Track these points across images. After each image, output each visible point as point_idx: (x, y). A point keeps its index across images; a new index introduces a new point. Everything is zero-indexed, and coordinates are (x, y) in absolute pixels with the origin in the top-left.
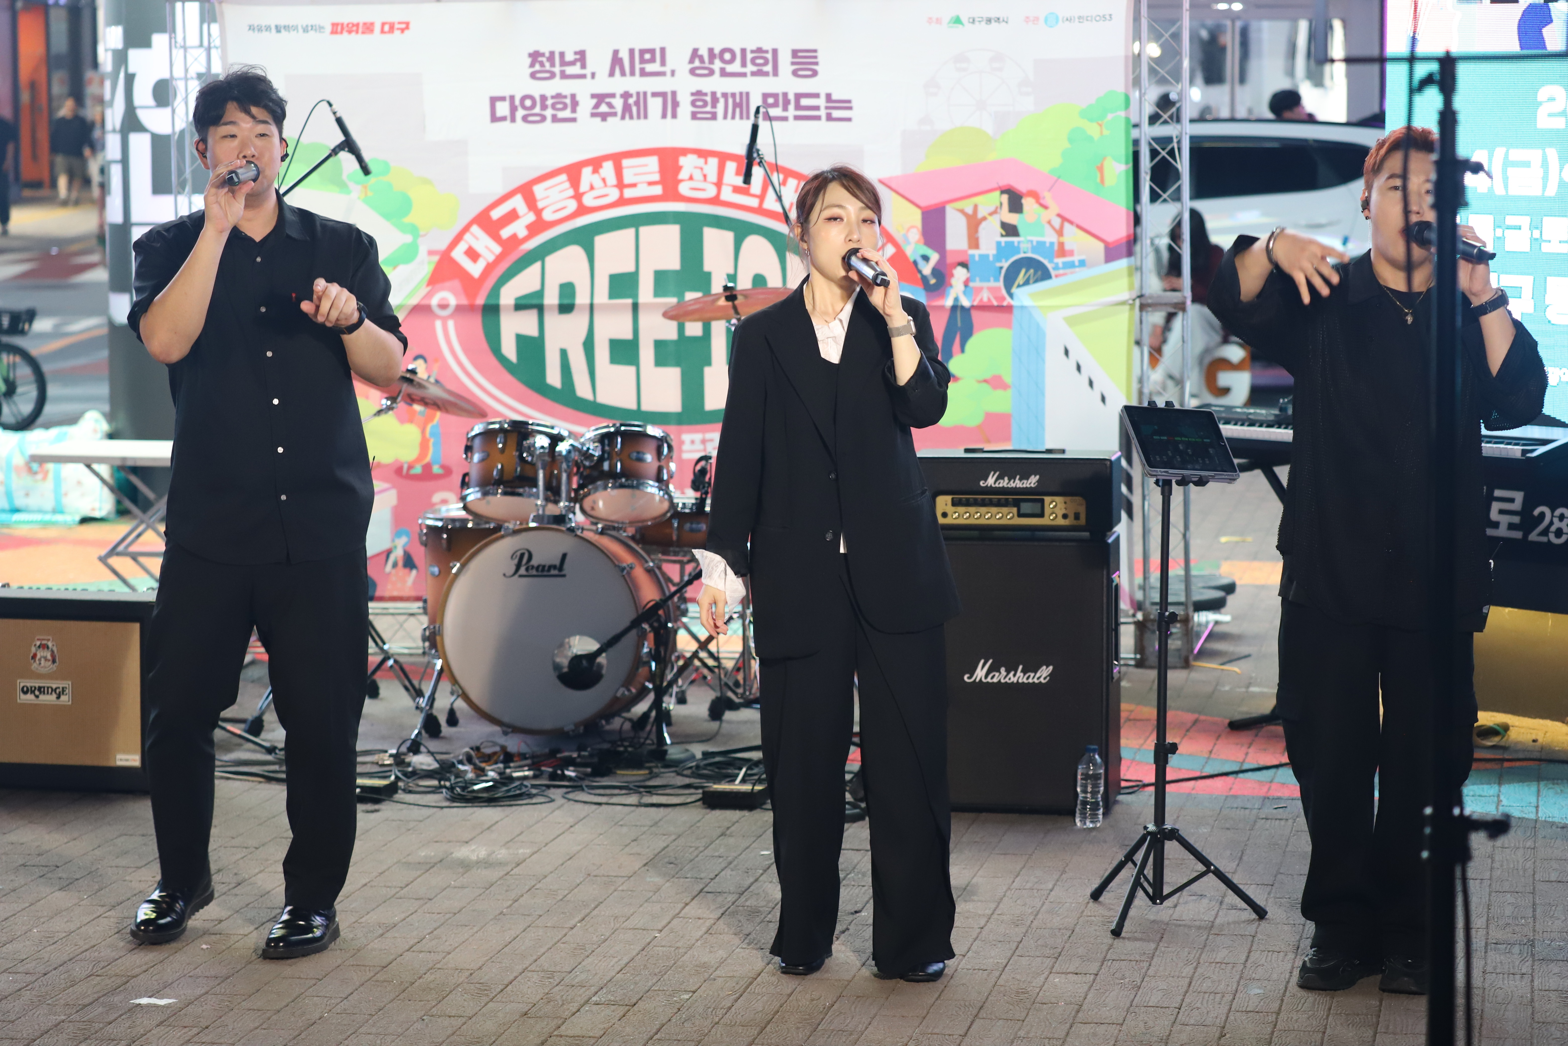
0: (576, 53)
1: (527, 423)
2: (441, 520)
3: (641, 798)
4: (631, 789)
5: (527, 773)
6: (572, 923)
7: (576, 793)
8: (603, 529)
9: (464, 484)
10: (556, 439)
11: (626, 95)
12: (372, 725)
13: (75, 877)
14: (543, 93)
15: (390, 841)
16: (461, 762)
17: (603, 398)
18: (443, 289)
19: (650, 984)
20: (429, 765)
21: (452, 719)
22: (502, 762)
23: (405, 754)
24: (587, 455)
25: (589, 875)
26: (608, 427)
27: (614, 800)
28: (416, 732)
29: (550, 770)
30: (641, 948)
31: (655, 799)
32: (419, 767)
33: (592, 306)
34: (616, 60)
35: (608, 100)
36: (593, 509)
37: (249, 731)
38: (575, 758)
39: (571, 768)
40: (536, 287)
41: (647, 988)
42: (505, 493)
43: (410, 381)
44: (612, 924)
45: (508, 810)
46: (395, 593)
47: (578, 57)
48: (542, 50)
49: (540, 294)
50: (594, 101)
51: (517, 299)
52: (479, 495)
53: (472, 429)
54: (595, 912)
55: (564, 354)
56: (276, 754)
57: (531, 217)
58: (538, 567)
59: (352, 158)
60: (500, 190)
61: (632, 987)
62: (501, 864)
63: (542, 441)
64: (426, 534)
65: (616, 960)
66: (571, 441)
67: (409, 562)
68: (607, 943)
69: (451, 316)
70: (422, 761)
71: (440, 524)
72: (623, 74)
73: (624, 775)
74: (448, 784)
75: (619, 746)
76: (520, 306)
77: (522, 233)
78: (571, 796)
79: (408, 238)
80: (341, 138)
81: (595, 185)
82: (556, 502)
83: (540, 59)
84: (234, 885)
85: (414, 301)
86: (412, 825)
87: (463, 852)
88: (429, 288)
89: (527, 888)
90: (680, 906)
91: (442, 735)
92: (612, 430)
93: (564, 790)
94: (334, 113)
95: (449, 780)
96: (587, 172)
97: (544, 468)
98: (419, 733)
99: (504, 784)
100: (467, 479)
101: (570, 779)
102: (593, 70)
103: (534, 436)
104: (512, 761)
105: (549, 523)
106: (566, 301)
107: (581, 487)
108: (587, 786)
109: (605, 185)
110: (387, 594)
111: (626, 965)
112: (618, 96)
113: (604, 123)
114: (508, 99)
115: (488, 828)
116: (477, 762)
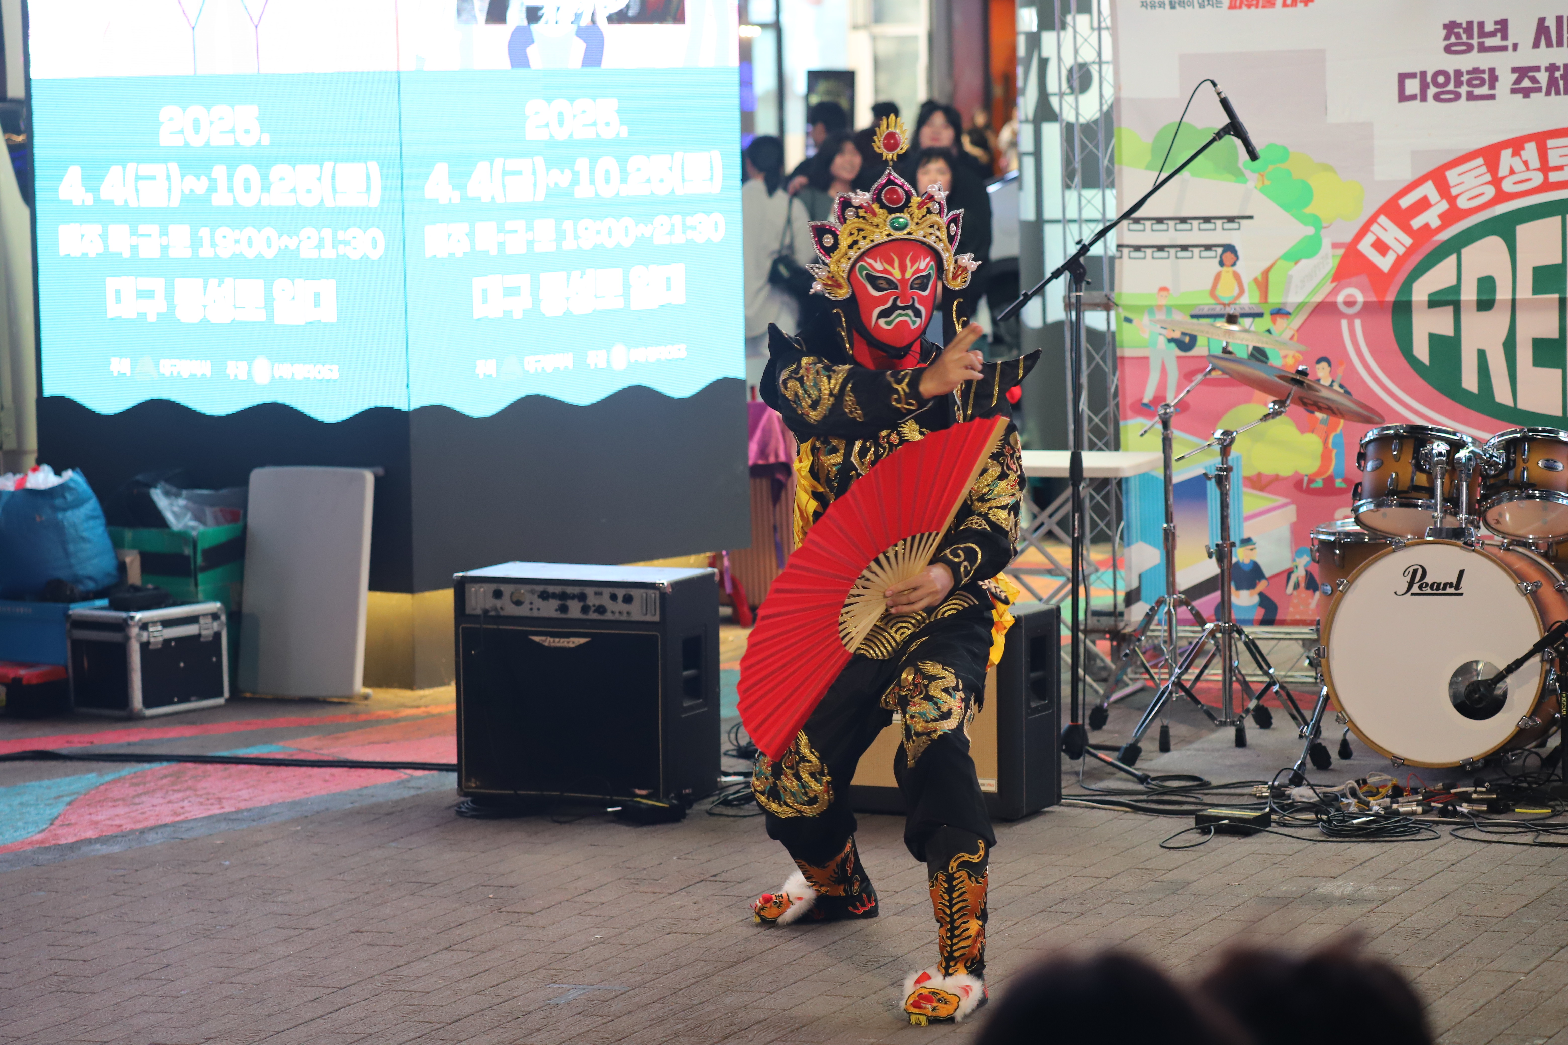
0: (1496, 23)
1: (1425, 428)
2: (1333, 534)
3: (1537, 837)
4: (1528, 827)
5: (1414, 808)
6: (1431, 963)
7: (1466, 830)
8: (1510, 544)
9: (1357, 495)
10: (1457, 446)
11: (1552, 68)
12: (1259, 756)
13: (912, 903)
14: (1457, 68)
15: (1252, 875)
16: (1344, 796)
17: (1524, 404)
18: (1349, 285)
19: (1503, 1027)
20: (1311, 798)
21: (1345, 751)
22: (1387, 796)
23: (1286, 787)
24: (1490, 463)
25: (1460, 914)
26: (1515, 432)
27: (1507, 838)
28: (1299, 762)
29: (1440, 805)
30: (1501, 991)
31: (1553, 839)
32: (1298, 799)
33: (1514, 301)
34: (1542, 29)
35: (1530, 74)
36: (1498, 522)
37: (1122, 760)
38: (1471, 794)
39: (1465, 805)
40: (1453, 281)
41: (1498, 1032)
42: (1401, 505)
43: (1300, 383)
44: (1475, 965)
45: (1387, 846)
46: (1298, 617)
47: (1499, 27)
48: (1458, 21)
49: (1456, 289)
50: (1516, 75)
51: (1430, 295)
52: (1372, 506)
53: (1366, 436)
54: (1459, 952)
55: (1482, 354)
56: (1148, 783)
57: (1444, 206)
58: (1433, 584)
59: (1238, 142)
60: (1409, 177)
61: (1482, 1030)
62: (1366, 900)
63: (1440, 447)
64: (1318, 550)
65: (1470, 1002)
66: (1472, 448)
67: (1311, 584)
68: (1464, 985)
69: (1358, 315)
70: (1301, 793)
71: (1332, 538)
72: (1549, 44)
73: (1523, 813)
74: (1324, 817)
75: (1522, 782)
76: (1435, 302)
77: (1435, 223)
78: (1460, 833)
79: (1310, 231)
80: (1227, 120)
81: (1516, 169)
82: (1456, 514)
83: (1456, 30)
84: (1075, 915)
85: (1319, 299)
86: (1279, 859)
87: (1327, 888)
88: (1334, 284)
89: (1389, 926)
90: (1553, 949)
91: (1331, 767)
92: (1519, 435)
93: (1454, 827)
94: (1219, 94)
95: (1327, 813)
96: (1506, 154)
97: (1442, 478)
98: (1303, 764)
99: (1386, 818)
100: (1359, 490)
101: (1463, 815)
102: (1515, 42)
103: (1432, 443)
104: (1401, 795)
105: (1447, 537)
106: (1484, 297)
107: (1484, 497)
108: (1478, 823)
109: (1528, 169)
110: (1289, 618)
111: (1481, 1008)
112: (1543, 69)
113: (1526, 100)
114: (1418, 75)
115: (1361, 864)
116: (1362, 796)
